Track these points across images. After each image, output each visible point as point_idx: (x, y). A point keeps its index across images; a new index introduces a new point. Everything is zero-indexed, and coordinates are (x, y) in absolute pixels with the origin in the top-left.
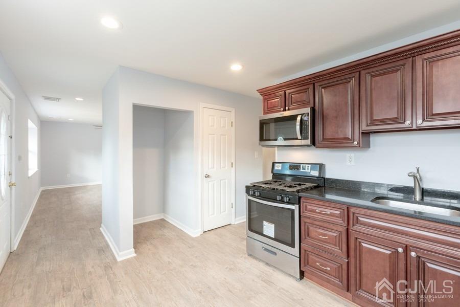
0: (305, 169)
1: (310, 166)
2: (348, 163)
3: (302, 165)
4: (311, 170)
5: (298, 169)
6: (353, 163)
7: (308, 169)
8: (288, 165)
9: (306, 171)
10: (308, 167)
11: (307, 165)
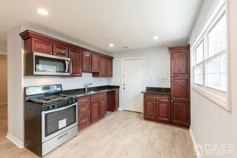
0: (53, 88)
1: (55, 86)
2: (68, 83)
3: (51, 86)
4: (57, 88)
5: (49, 89)
6: (70, 83)
7: (55, 88)
8: (41, 87)
9: (54, 89)
10: (55, 87)
11: (54, 86)
